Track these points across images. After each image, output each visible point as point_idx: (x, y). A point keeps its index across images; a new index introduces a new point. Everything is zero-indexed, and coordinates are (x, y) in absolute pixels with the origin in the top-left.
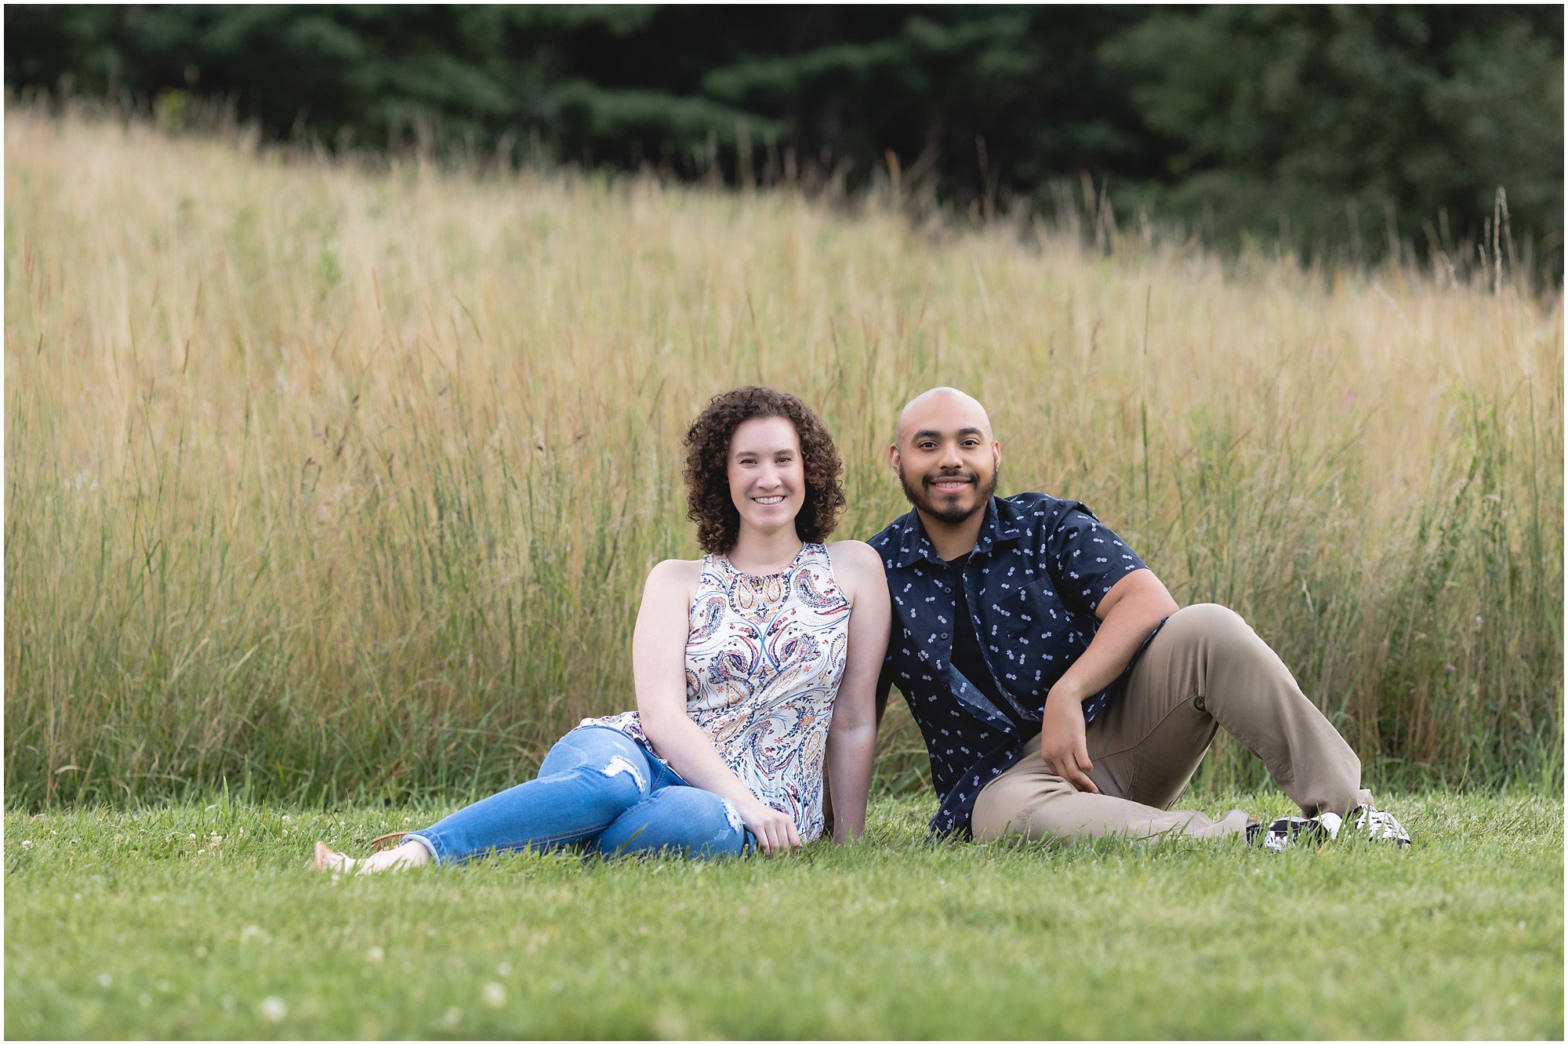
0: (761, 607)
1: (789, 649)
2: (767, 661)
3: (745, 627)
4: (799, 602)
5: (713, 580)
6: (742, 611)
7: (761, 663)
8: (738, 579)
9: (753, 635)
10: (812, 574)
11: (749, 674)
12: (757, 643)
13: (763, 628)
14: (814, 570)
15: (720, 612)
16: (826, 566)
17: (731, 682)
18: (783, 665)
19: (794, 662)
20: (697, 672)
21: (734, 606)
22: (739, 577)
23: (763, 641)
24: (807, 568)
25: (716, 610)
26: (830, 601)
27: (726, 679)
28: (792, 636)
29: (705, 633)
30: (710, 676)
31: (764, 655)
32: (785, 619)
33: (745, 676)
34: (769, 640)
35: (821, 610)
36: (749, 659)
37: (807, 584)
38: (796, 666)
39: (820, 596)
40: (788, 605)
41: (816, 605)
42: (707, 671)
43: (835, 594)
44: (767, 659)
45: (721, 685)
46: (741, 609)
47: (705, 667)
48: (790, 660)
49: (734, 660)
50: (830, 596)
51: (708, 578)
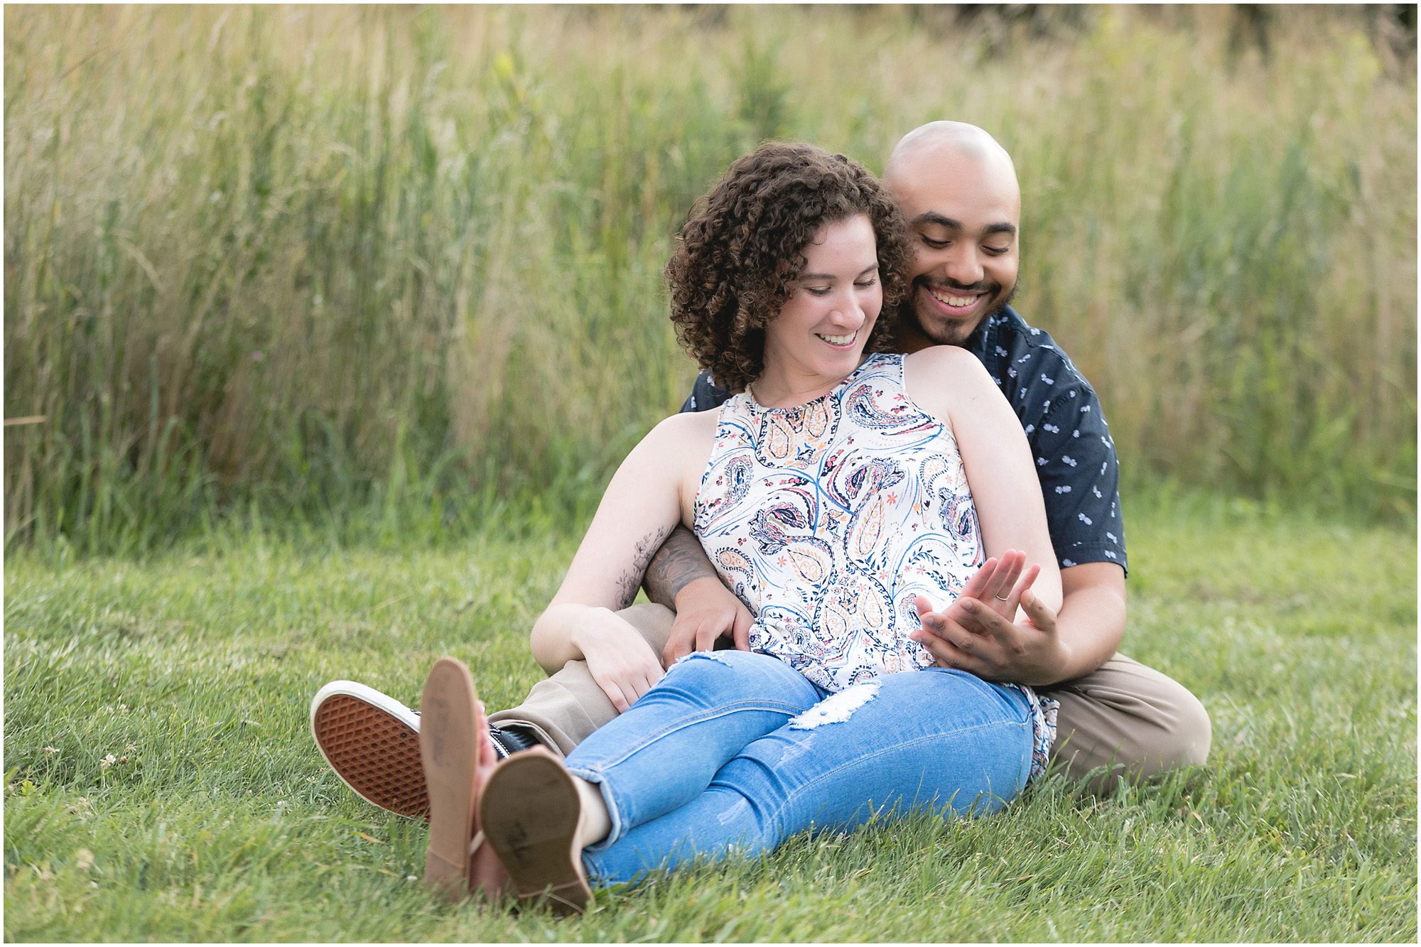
0: (803, 449)
1: (856, 481)
2: (830, 505)
3: (787, 478)
4: (856, 427)
5: (734, 430)
6: (777, 462)
7: (822, 509)
8: (768, 419)
9: (801, 482)
10: (873, 391)
11: (812, 528)
12: (810, 487)
13: (813, 471)
14: (876, 385)
15: (747, 473)
16: (896, 379)
17: (792, 546)
18: (854, 504)
19: (869, 495)
20: (737, 546)
21: (763, 459)
22: (769, 416)
23: (817, 484)
24: (868, 383)
25: (740, 472)
26: (902, 420)
27: (782, 543)
28: (857, 467)
29: (732, 500)
30: (758, 545)
31: (823, 498)
32: (840, 452)
33: (807, 532)
34: (824, 482)
35: (889, 431)
36: (803, 509)
37: (865, 403)
38: (874, 498)
39: (886, 415)
40: (841, 435)
41: (881, 426)
42: (750, 539)
43: (909, 411)
44: (829, 503)
45: (780, 554)
46: (774, 460)
47: (745, 535)
48: (862, 493)
49: (782, 516)
50: (901, 413)
51: (727, 428)
